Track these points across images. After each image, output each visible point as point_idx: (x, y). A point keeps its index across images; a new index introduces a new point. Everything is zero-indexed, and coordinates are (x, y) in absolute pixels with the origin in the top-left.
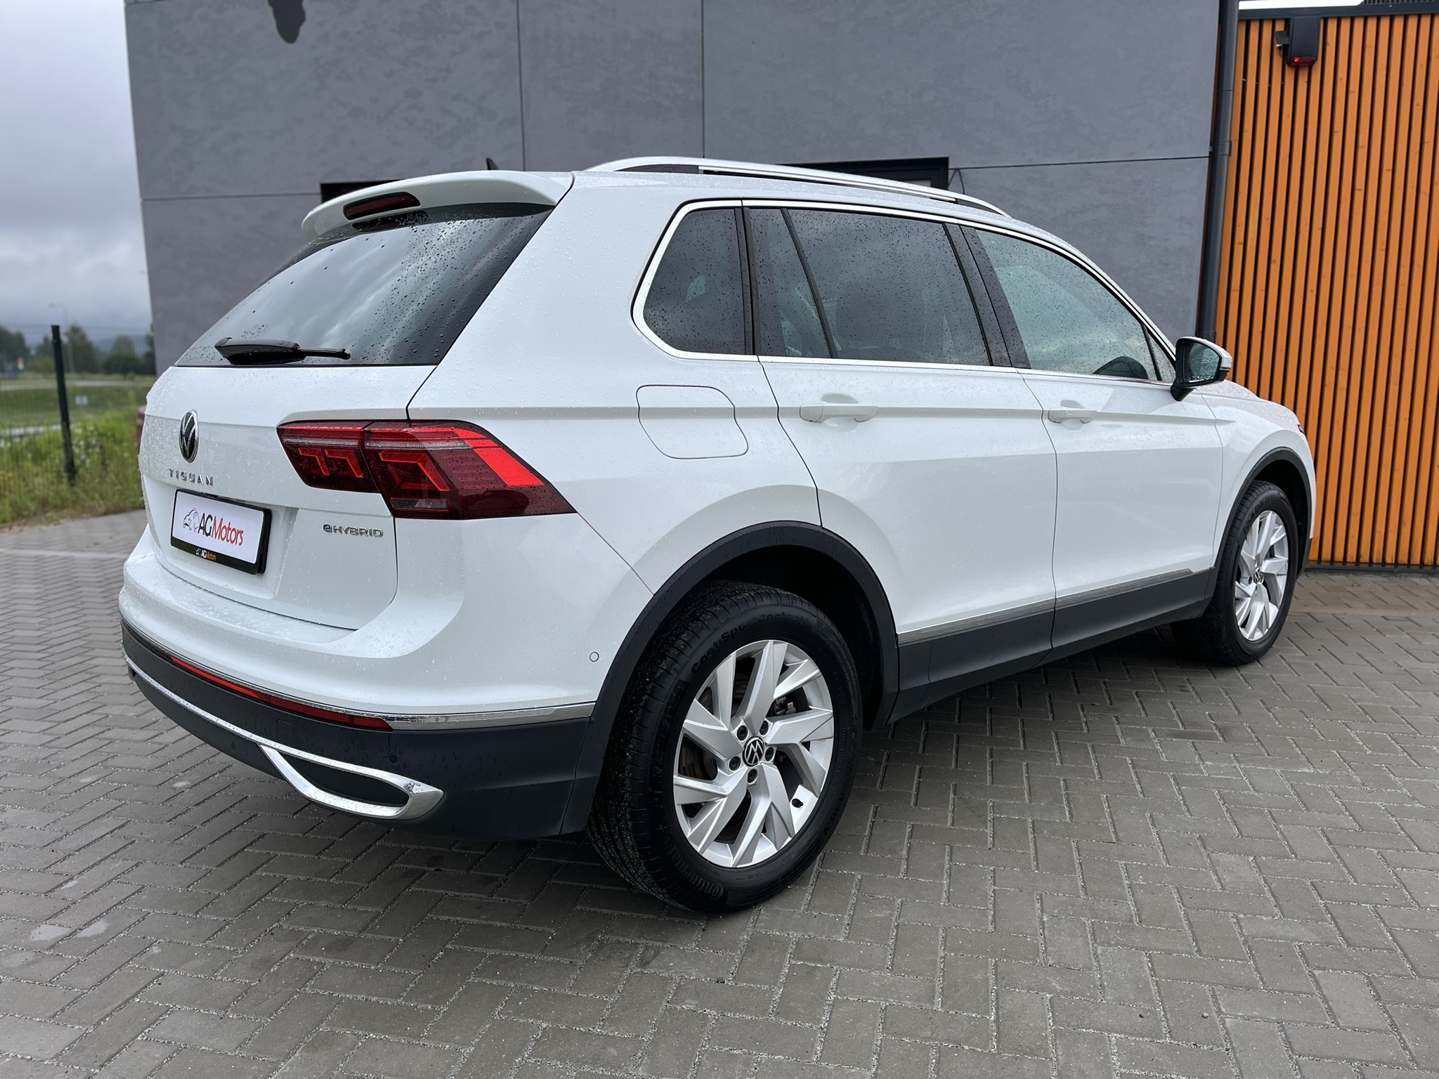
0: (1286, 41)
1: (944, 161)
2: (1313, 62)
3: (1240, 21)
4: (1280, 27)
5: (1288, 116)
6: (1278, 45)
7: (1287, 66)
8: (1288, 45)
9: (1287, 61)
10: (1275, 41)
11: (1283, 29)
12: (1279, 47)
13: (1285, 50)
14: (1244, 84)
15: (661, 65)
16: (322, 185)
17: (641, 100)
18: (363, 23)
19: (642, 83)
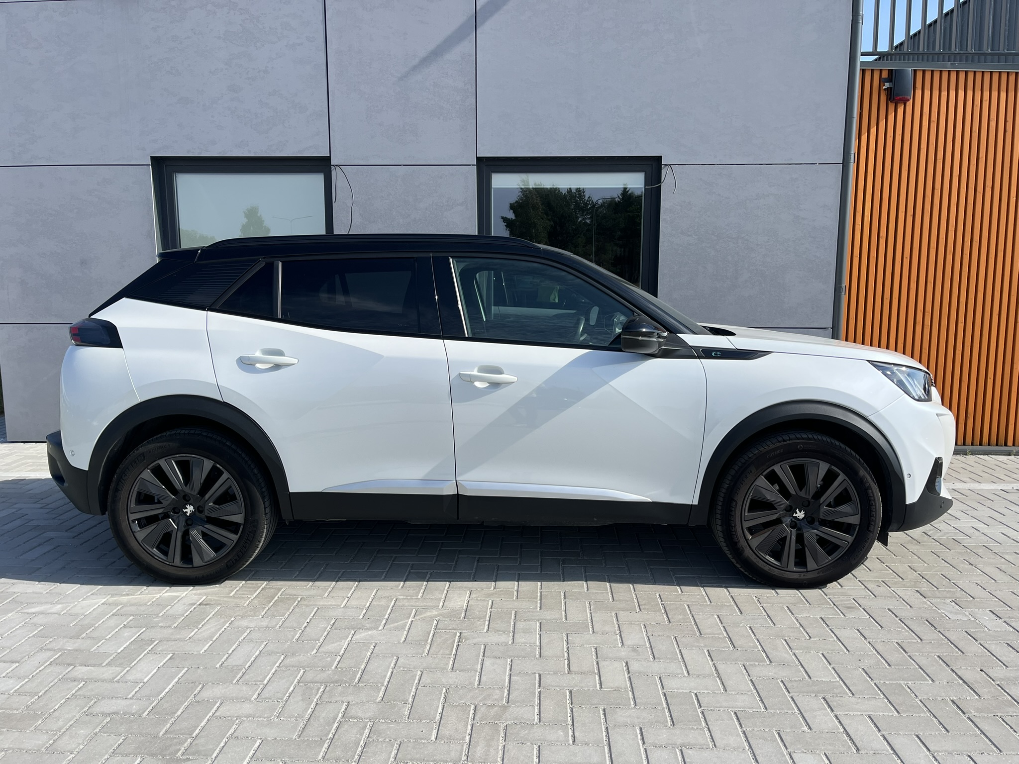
0: (890, 85)
1: (659, 159)
2: (908, 100)
3: (860, 69)
4: (885, 75)
6: (884, 87)
7: (889, 102)
8: (892, 87)
9: (889, 99)
10: (882, 84)
11: (887, 77)
12: (885, 89)
13: (888, 90)
14: (861, 114)
15: (443, 77)
16: (152, 157)
17: (426, 103)
18: (192, 30)
19: (427, 91)
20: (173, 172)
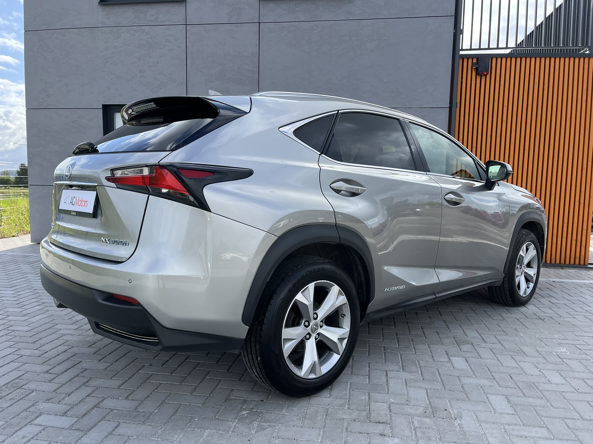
0: (477, 66)
2: (487, 74)
3: (460, 58)
4: (475, 61)
5: (478, 94)
6: (474, 68)
7: (477, 75)
8: (478, 68)
9: (477, 74)
10: (473, 66)
11: (476, 62)
13: (477, 69)
14: (462, 82)
15: (242, 64)
16: (103, 105)
17: (234, 77)
18: (123, 43)
19: (235, 71)
20: (114, 112)
